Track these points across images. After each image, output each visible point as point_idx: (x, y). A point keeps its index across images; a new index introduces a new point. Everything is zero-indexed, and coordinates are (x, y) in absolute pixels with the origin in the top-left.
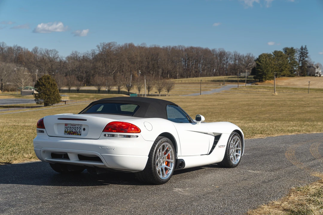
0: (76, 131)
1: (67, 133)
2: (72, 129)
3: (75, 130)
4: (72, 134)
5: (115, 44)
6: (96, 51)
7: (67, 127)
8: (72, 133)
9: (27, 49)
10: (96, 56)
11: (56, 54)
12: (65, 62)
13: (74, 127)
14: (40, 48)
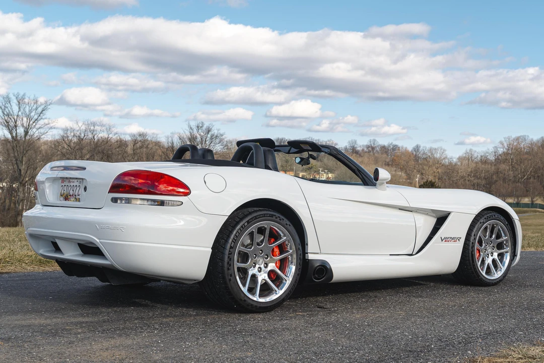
5: (526, 138)
6: (499, 149)
9: (406, 148)
10: (500, 155)
11: (443, 153)
12: (456, 164)
14: (423, 147)
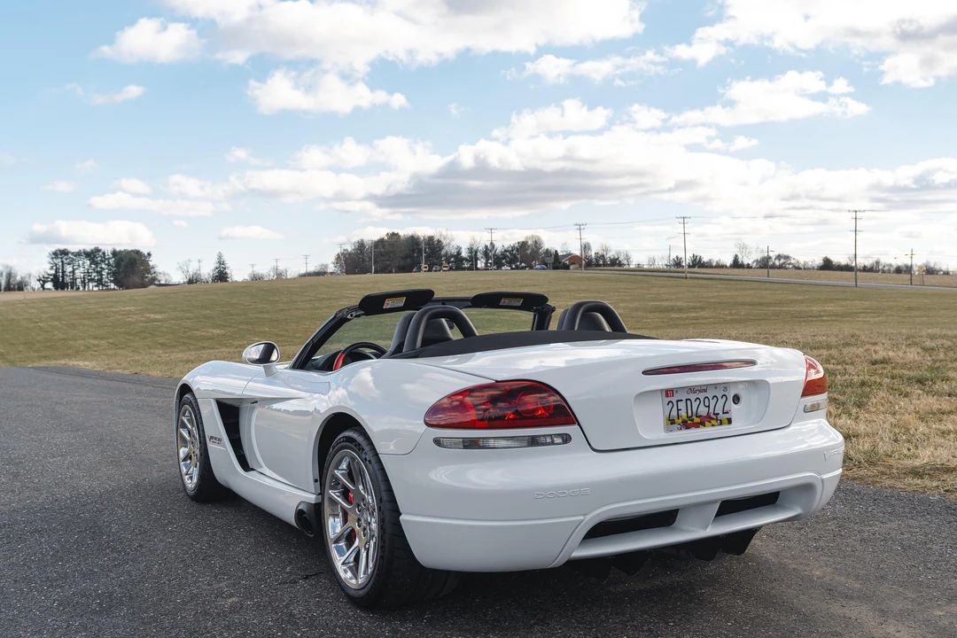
0: (711, 411)
1: (675, 426)
2: (695, 405)
3: (709, 406)
4: (697, 425)
7: (674, 400)
8: (697, 420)
13: (702, 396)
